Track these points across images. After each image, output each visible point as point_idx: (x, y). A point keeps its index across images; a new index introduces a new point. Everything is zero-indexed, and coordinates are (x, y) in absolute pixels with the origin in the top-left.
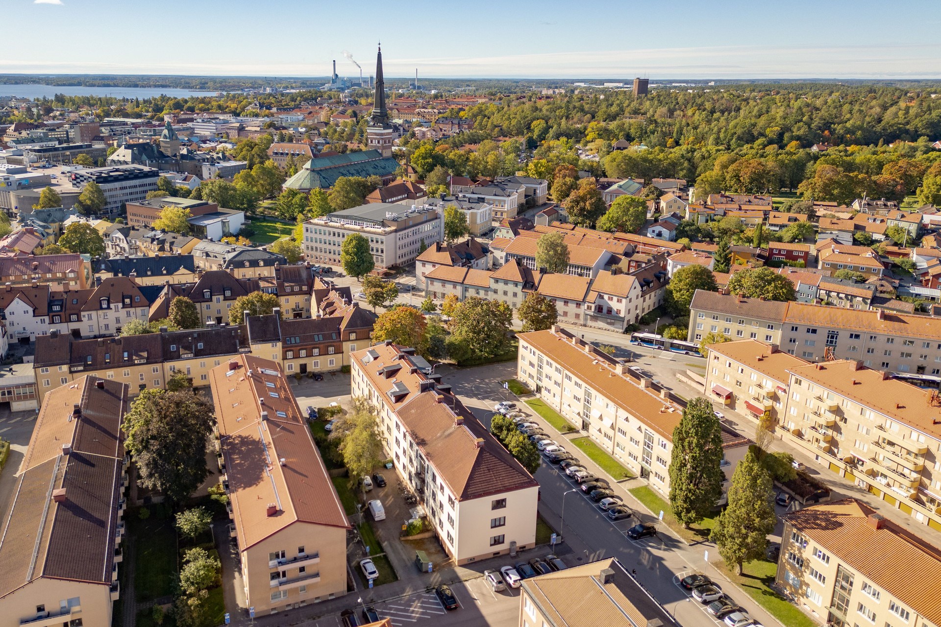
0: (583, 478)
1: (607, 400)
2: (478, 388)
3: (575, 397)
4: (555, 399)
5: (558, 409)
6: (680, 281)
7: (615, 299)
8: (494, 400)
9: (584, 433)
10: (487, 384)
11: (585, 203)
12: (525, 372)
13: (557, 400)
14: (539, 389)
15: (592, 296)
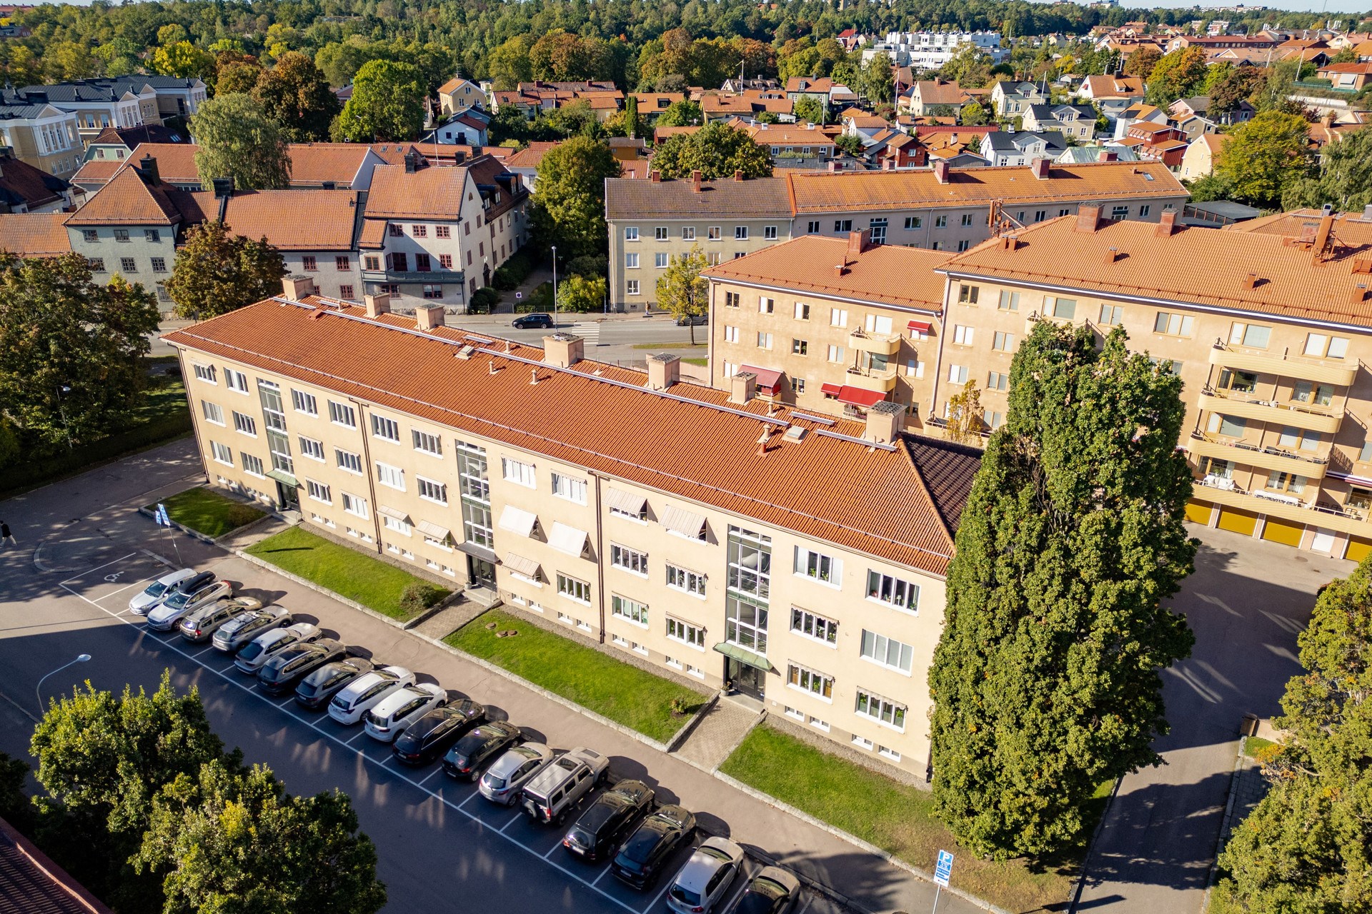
0: (557, 798)
1: (548, 465)
2: (56, 553)
3: (424, 488)
4: (352, 512)
5: (369, 542)
6: (557, 177)
7: (431, 228)
8: (127, 579)
9: (481, 598)
10: (97, 528)
11: (296, 95)
12: (227, 454)
13: (361, 513)
14: (288, 497)
15: (373, 232)
